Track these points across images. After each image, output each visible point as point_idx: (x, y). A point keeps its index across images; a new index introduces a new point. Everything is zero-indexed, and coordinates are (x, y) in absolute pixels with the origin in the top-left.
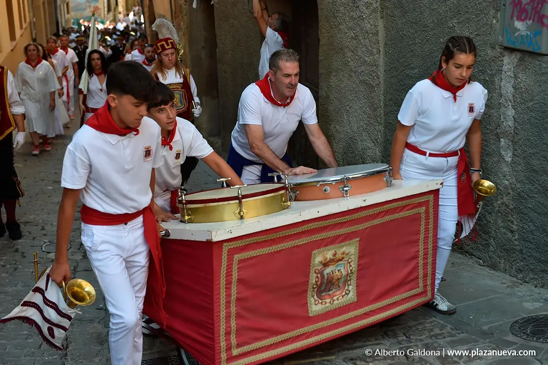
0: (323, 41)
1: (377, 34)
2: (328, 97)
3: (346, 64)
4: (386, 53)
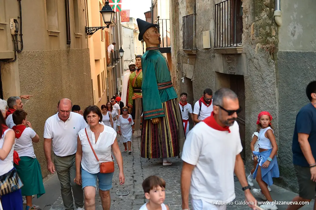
0: (247, 98)
1: (274, 94)
2: (250, 124)
3: (259, 108)
4: (279, 103)
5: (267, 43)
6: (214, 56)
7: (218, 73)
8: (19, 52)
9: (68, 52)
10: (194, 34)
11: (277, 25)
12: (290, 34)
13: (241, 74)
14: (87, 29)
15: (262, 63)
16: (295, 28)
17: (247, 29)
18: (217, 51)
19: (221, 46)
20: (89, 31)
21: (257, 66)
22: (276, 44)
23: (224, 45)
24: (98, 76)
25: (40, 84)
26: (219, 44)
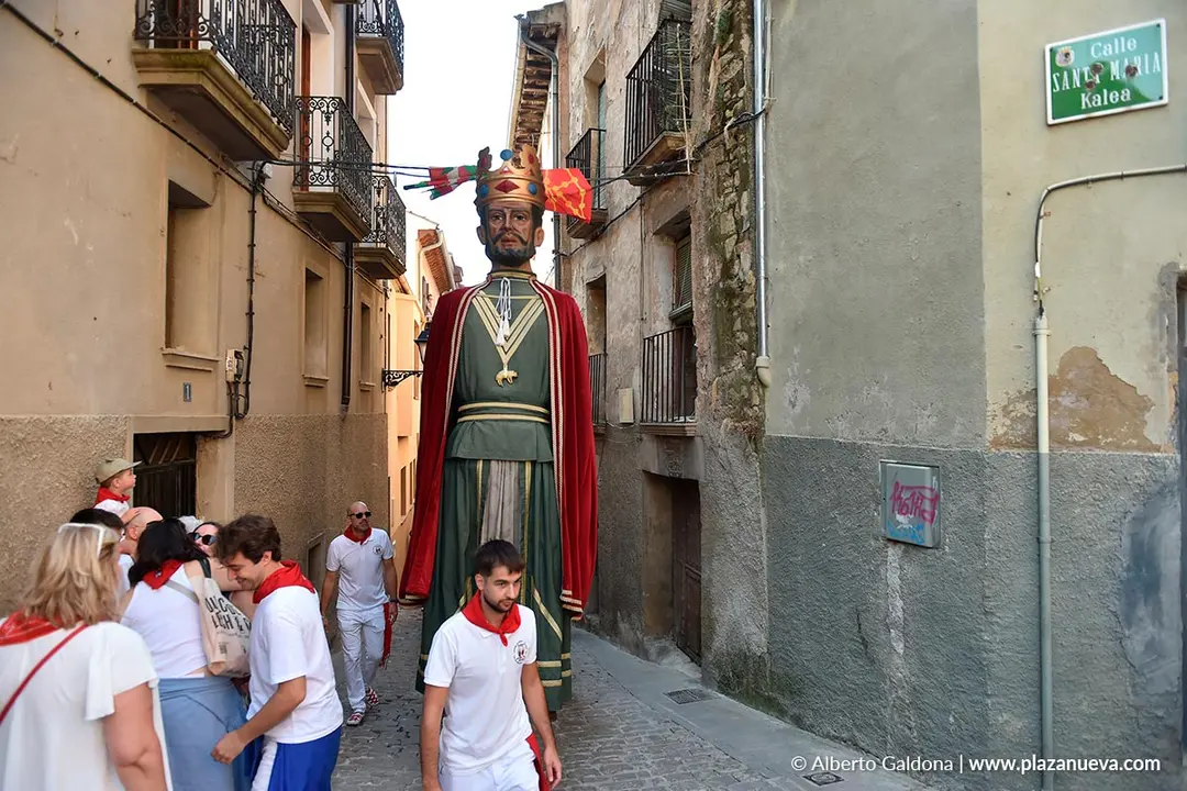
0: (705, 526)
1: (759, 521)
2: (710, 580)
3: (728, 548)
4: (769, 540)
5: (744, 418)
6: (641, 440)
7: (647, 473)
8: (239, 418)
9: (343, 420)
10: (602, 392)
11: (763, 385)
12: (786, 403)
13: (694, 478)
14: (385, 373)
15: (734, 456)
16: (796, 391)
17: (704, 388)
18: (645, 429)
19: (655, 419)
20: (389, 378)
21: (725, 464)
22: (760, 420)
23: (660, 418)
24: (403, 470)
25: (278, 485)
26: (650, 416)
